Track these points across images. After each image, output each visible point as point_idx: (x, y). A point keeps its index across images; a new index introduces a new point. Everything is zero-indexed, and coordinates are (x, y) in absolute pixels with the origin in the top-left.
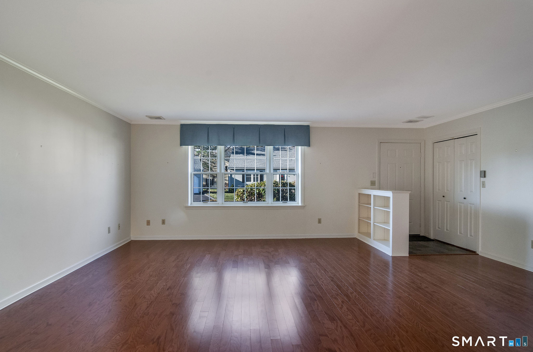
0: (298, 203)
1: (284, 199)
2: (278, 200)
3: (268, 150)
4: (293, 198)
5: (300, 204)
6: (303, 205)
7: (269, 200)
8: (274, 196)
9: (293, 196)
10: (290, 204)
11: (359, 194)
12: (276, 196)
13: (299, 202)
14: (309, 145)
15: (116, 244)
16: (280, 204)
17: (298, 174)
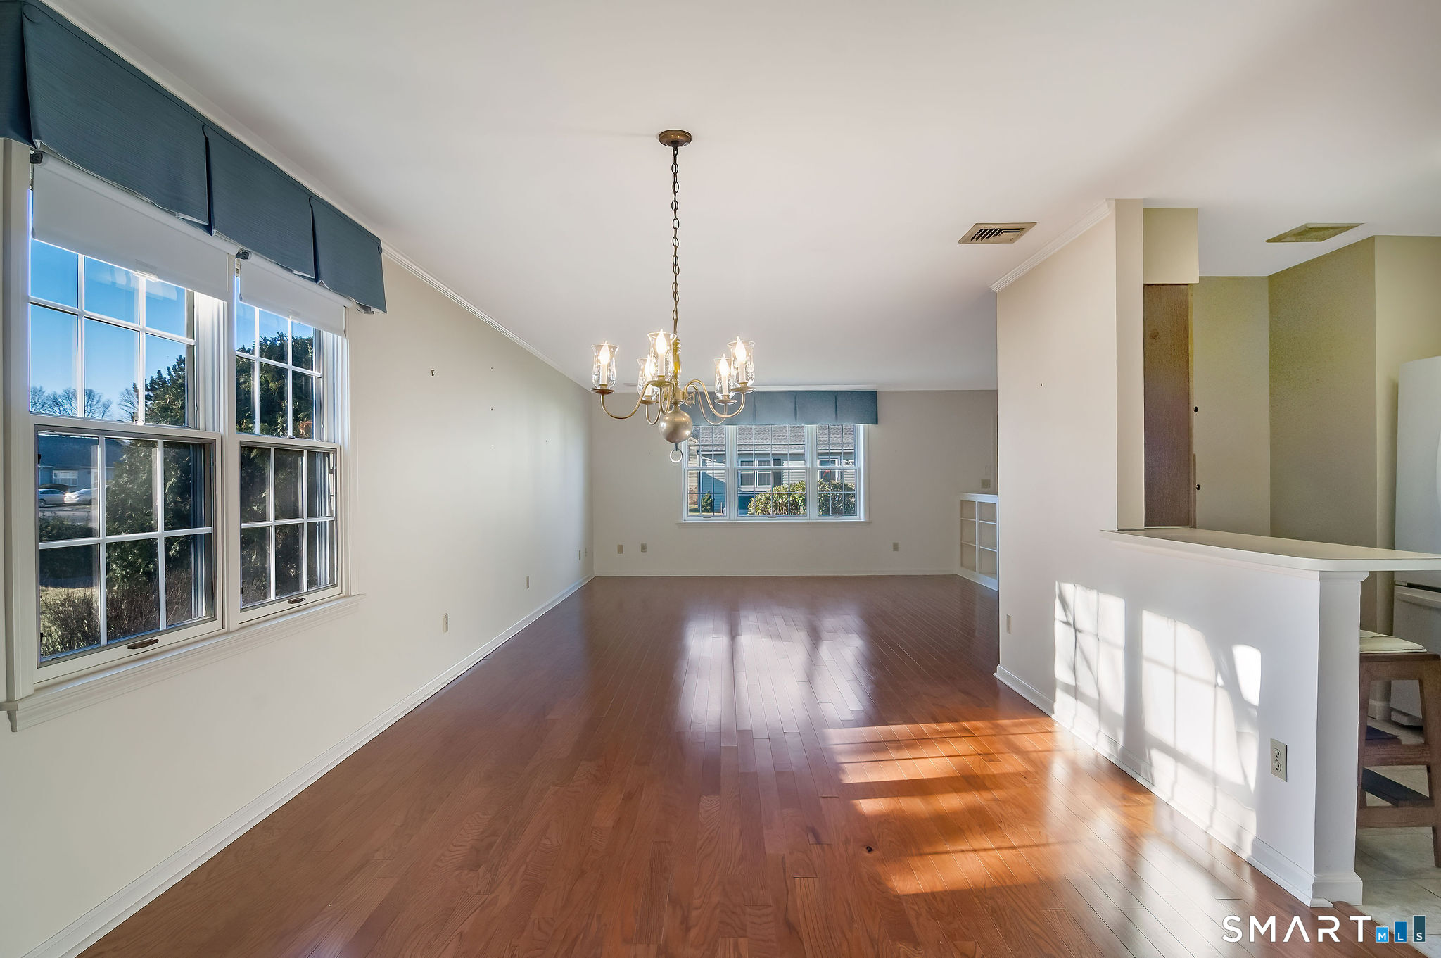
0: (860, 519)
1: (837, 511)
2: (826, 512)
3: (809, 430)
4: (851, 509)
5: (863, 520)
6: (868, 520)
7: (811, 513)
8: (820, 507)
9: (852, 508)
10: (847, 518)
11: (962, 502)
12: (824, 507)
13: (861, 515)
14: (876, 423)
15: (577, 583)
16: (830, 518)
17: (860, 469)
